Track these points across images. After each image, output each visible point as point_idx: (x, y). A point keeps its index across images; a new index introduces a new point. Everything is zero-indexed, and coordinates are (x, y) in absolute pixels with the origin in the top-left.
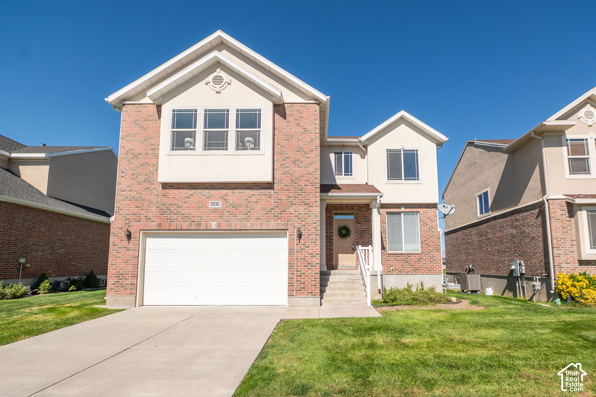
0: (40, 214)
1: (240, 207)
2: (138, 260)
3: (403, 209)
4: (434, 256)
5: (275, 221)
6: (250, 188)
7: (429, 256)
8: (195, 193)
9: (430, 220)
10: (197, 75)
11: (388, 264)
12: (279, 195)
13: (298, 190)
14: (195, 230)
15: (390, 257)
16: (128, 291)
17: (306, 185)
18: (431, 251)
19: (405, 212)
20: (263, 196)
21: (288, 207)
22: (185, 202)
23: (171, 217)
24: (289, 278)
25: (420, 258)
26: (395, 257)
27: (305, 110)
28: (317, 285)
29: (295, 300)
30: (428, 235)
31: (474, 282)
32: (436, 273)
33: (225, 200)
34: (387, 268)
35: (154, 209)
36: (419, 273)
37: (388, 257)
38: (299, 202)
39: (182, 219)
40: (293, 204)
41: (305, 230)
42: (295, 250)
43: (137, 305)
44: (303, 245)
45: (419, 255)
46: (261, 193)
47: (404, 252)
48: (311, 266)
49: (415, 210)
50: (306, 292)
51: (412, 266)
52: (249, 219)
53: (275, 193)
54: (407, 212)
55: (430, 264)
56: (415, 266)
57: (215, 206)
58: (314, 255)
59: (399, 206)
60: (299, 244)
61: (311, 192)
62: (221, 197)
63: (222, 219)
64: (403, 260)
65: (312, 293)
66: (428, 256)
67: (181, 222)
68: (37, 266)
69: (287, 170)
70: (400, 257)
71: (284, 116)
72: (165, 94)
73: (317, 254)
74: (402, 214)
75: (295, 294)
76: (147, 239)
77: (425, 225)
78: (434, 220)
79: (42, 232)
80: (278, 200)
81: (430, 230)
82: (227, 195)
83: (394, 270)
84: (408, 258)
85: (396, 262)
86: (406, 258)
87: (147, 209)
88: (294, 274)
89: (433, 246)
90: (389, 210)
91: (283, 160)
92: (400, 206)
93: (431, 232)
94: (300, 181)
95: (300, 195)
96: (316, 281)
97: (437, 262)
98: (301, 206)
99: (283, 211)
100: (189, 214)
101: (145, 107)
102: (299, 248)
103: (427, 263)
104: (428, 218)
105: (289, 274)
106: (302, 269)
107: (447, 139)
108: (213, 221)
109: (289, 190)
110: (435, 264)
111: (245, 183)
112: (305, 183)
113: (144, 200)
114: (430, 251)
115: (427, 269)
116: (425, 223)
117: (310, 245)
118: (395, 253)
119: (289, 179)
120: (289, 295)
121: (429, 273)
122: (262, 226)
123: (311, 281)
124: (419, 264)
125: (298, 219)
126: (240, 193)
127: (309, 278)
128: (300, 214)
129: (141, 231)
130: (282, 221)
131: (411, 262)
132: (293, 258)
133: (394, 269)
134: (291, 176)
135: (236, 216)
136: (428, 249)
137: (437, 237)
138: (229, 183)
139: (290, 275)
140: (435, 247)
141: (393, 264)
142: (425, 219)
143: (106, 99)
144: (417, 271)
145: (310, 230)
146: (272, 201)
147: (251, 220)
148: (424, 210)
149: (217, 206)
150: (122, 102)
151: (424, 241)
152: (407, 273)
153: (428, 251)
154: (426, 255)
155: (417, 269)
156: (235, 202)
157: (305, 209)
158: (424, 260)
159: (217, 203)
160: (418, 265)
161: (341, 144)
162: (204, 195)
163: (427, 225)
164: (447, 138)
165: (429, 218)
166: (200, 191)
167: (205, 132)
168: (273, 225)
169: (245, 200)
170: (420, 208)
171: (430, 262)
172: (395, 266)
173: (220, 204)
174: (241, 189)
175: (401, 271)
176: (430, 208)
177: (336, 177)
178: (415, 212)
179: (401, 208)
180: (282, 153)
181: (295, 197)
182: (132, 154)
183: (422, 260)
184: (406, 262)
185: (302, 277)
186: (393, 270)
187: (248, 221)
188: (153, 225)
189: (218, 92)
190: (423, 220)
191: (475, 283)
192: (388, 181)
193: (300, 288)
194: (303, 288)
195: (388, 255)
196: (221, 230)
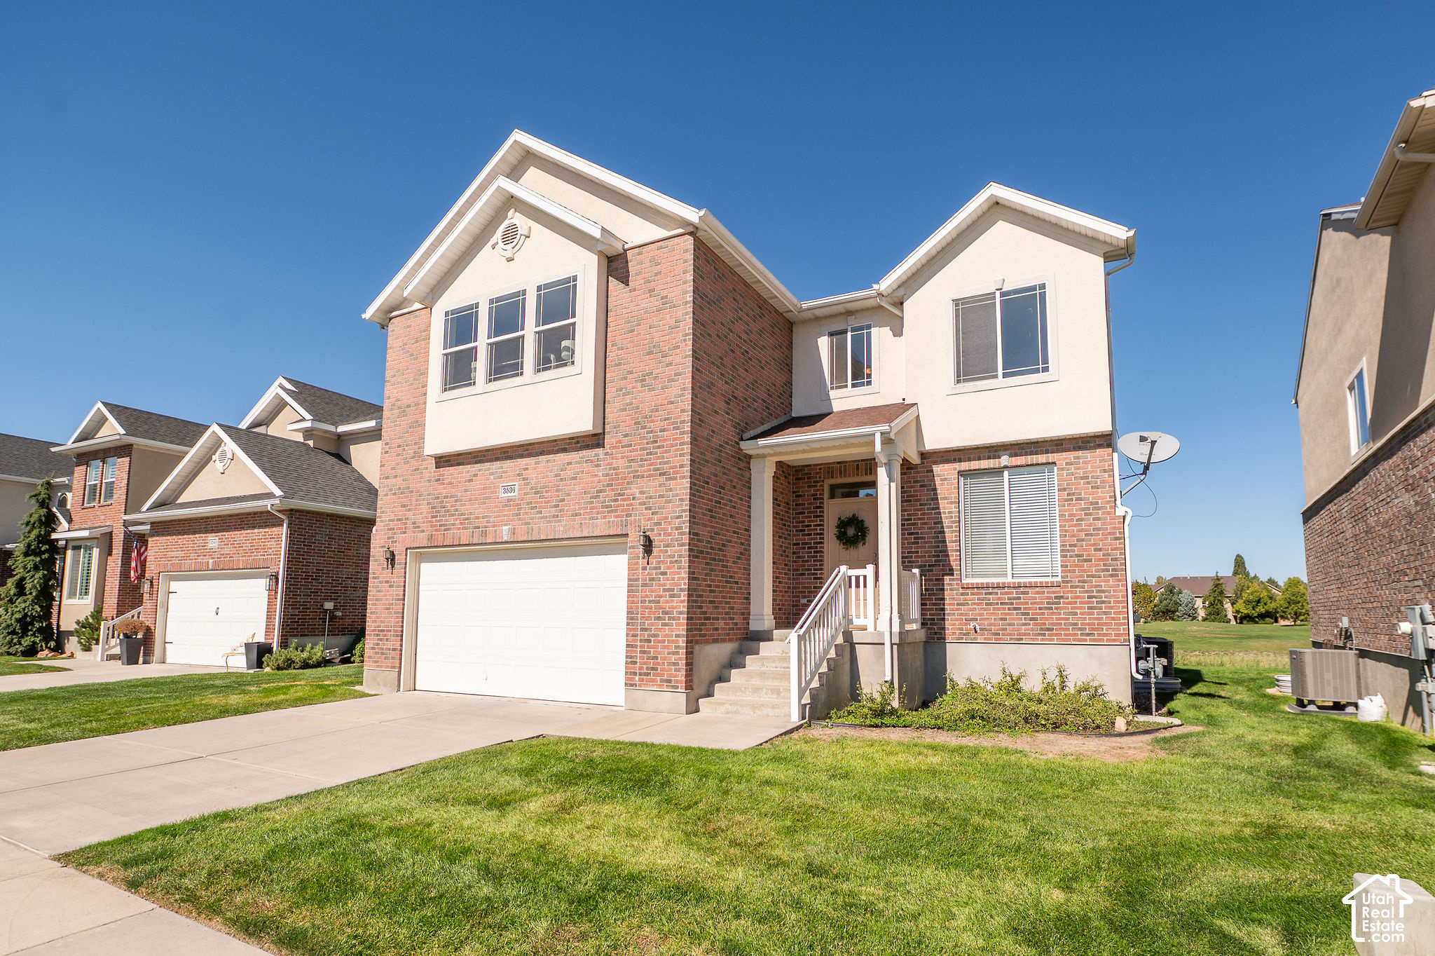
0: (358, 526)
1: (547, 492)
2: (404, 604)
3: (1005, 460)
4: (1103, 591)
5: (605, 517)
6: (564, 450)
7: (1087, 592)
8: (480, 470)
9: (1088, 483)
10: (481, 233)
11: (962, 614)
12: (612, 459)
13: (647, 444)
14: (478, 544)
15: (967, 594)
16: (390, 661)
17: (664, 430)
18: (1093, 576)
19: (1012, 467)
20: (585, 464)
21: (628, 483)
22: (466, 491)
23: (447, 520)
24: (628, 646)
25: (1056, 598)
26: (981, 594)
27: (666, 255)
28: (680, 662)
29: (638, 694)
30: (1082, 530)
31: (1328, 676)
32: (1108, 640)
33: (524, 479)
34: (960, 624)
35: (424, 508)
36: (1053, 640)
37: (962, 594)
38: (649, 470)
39: (461, 524)
40: (638, 477)
41: (660, 534)
42: (640, 582)
43: (401, 690)
44: (655, 568)
45: (1054, 589)
46: (582, 458)
47: (1009, 579)
48: (670, 619)
49: (1041, 458)
50: (658, 678)
51: (1031, 619)
52: (562, 516)
53: (606, 454)
54: (1017, 466)
55: (1089, 614)
56: (1041, 619)
57: (509, 494)
58: (675, 592)
59: (992, 451)
60: (648, 567)
61: (672, 446)
62: (519, 475)
63: (519, 519)
64: (1007, 604)
65: (670, 681)
66: (1084, 592)
67: (459, 529)
68: (356, 615)
69: (628, 399)
70: (997, 593)
71: (625, 280)
72: (435, 286)
73: (682, 590)
74: (1006, 473)
75: (638, 683)
76: (422, 565)
77: (1072, 500)
78: (1103, 482)
79: (362, 557)
80: (610, 469)
81: (1091, 514)
82: (527, 469)
83: (978, 630)
84: (1019, 598)
85: (985, 610)
86: (1014, 598)
87: (415, 509)
88: (636, 636)
89: (1100, 560)
90: (964, 466)
91: (622, 378)
92: (996, 451)
93: (1094, 519)
94: (652, 421)
95: (651, 454)
96: (677, 653)
97: (1111, 608)
98: (653, 480)
99: (620, 495)
100: (471, 513)
101: (416, 317)
102: (648, 577)
103: (1078, 611)
104: (1082, 478)
105: (627, 635)
106: (652, 624)
107: (1131, 233)
108: (506, 525)
109: (630, 445)
110: (1105, 613)
111: (556, 441)
112: (662, 424)
113: (412, 492)
114: (1088, 576)
115: (1080, 629)
116: (1073, 494)
117: (669, 568)
118: (982, 584)
119: (632, 419)
120: (626, 684)
121: (1086, 640)
122: (582, 531)
123: (669, 653)
124: (1053, 614)
125: (646, 509)
126: (548, 461)
127: (664, 647)
128: (651, 498)
129: (408, 551)
130: (617, 517)
131: (1030, 609)
132: (635, 599)
133: (978, 628)
134: (636, 412)
135: (541, 512)
136: (1084, 571)
137: (1110, 534)
138: (530, 444)
139: (630, 638)
140: (1104, 565)
141: (976, 615)
142: (1073, 484)
143: (363, 316)
144: (1045, 633)
145: (670, 535)
146: (600, 474)
147: (565, 518)
148: (1070, 456)
149: (512, 494)
150: (387, 316)
151: (1070, 546)
152: (1019, 641)
153: (1083, 576)
154: (1077, 587)
155: (1048, 629)
156: (539, 483)
157: (660, 486)
158: (1070, 603)
159: (512, 487)
160: (1050, 619)
161: (841, 309)
162: (492, 474)
163: (1081, 499)
164: (1130, 229)
165: (1087, 478)
166: (487, 465)
167: (490, 344)
168: (601, 526)
169: (556, 476)
170: (1058, 451)
171: (1089, 608)
172: (981, 619)
173: (517, 488)
174: (549, 453)
175: (999, 634)
176: (1091, 448)
177: (833, 394)
178: (1043, 464)
179: (999, 458)
180: (620, 364)
181: (641, 460)
182: (399, 408)
183: (1064, 603)
184: (1015, 609)
185: (652, 643)
186: (976, 632)
187: (560, 521)
188: (422, 539)
189: (510, 260)
190: (1068, 484)
191: (1335, 678)
192: (959, 385)
193: (647, 669)
194: (653, 669)
195: (961, 591)
196: (518, 542)
